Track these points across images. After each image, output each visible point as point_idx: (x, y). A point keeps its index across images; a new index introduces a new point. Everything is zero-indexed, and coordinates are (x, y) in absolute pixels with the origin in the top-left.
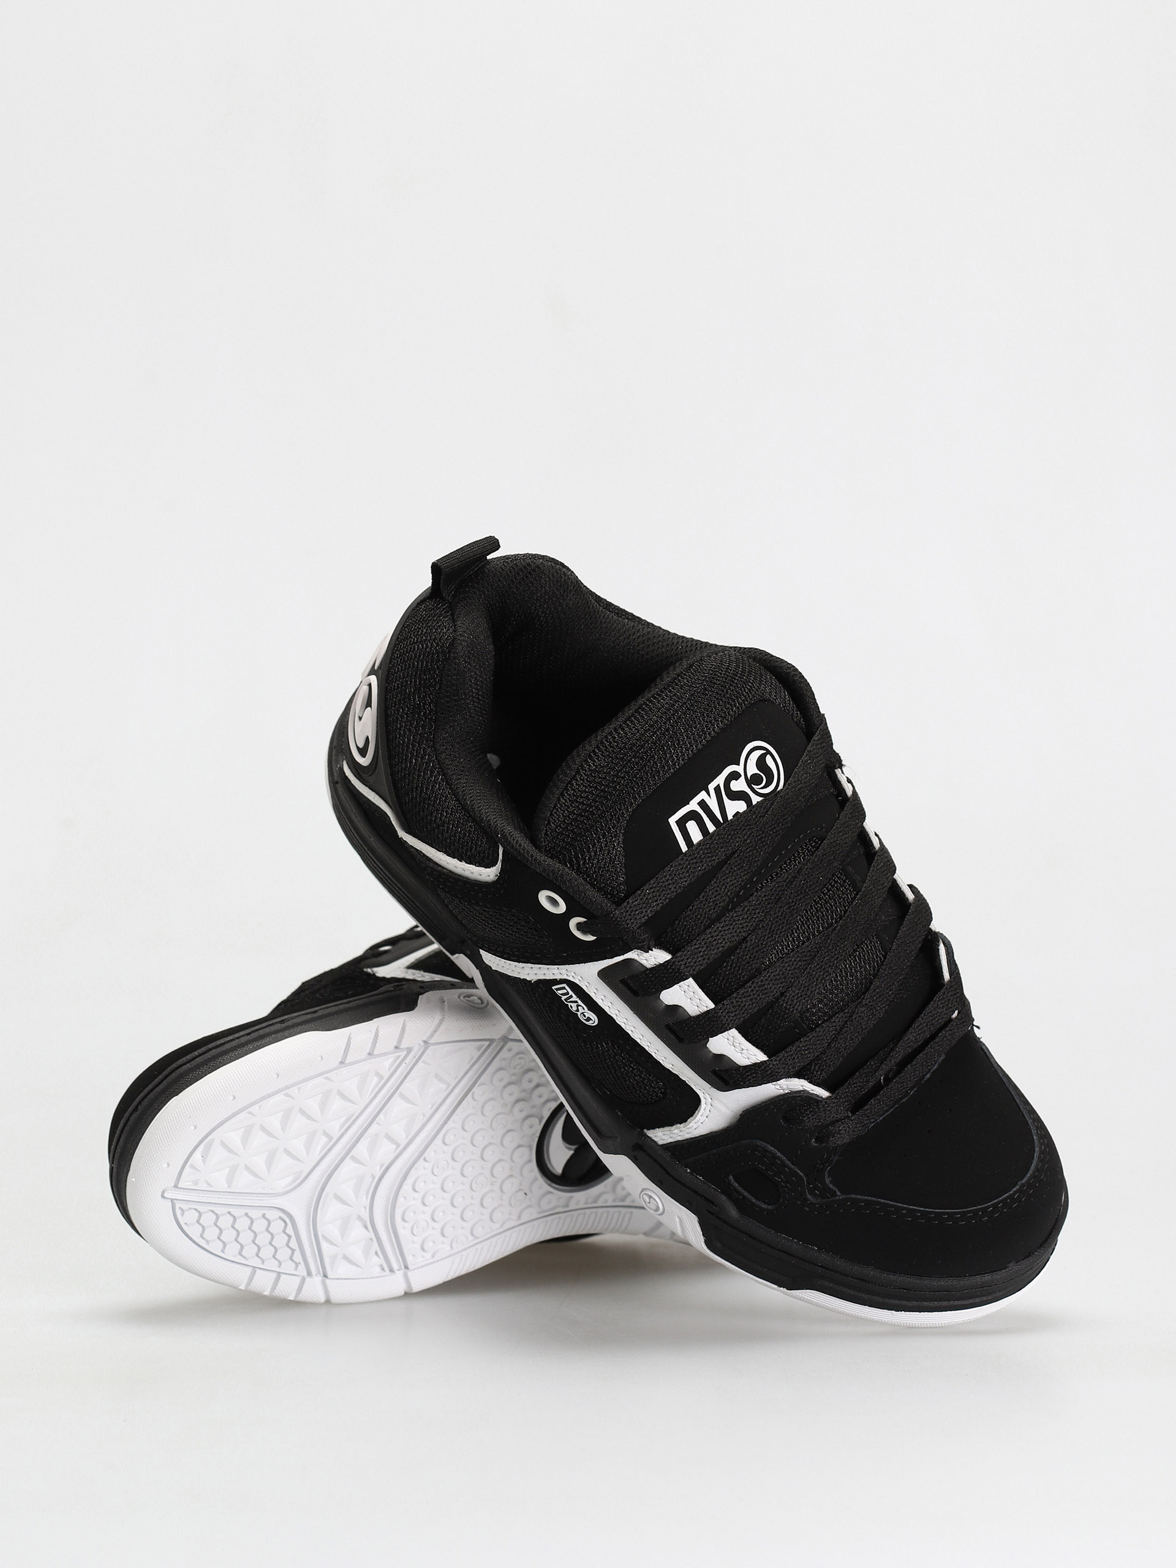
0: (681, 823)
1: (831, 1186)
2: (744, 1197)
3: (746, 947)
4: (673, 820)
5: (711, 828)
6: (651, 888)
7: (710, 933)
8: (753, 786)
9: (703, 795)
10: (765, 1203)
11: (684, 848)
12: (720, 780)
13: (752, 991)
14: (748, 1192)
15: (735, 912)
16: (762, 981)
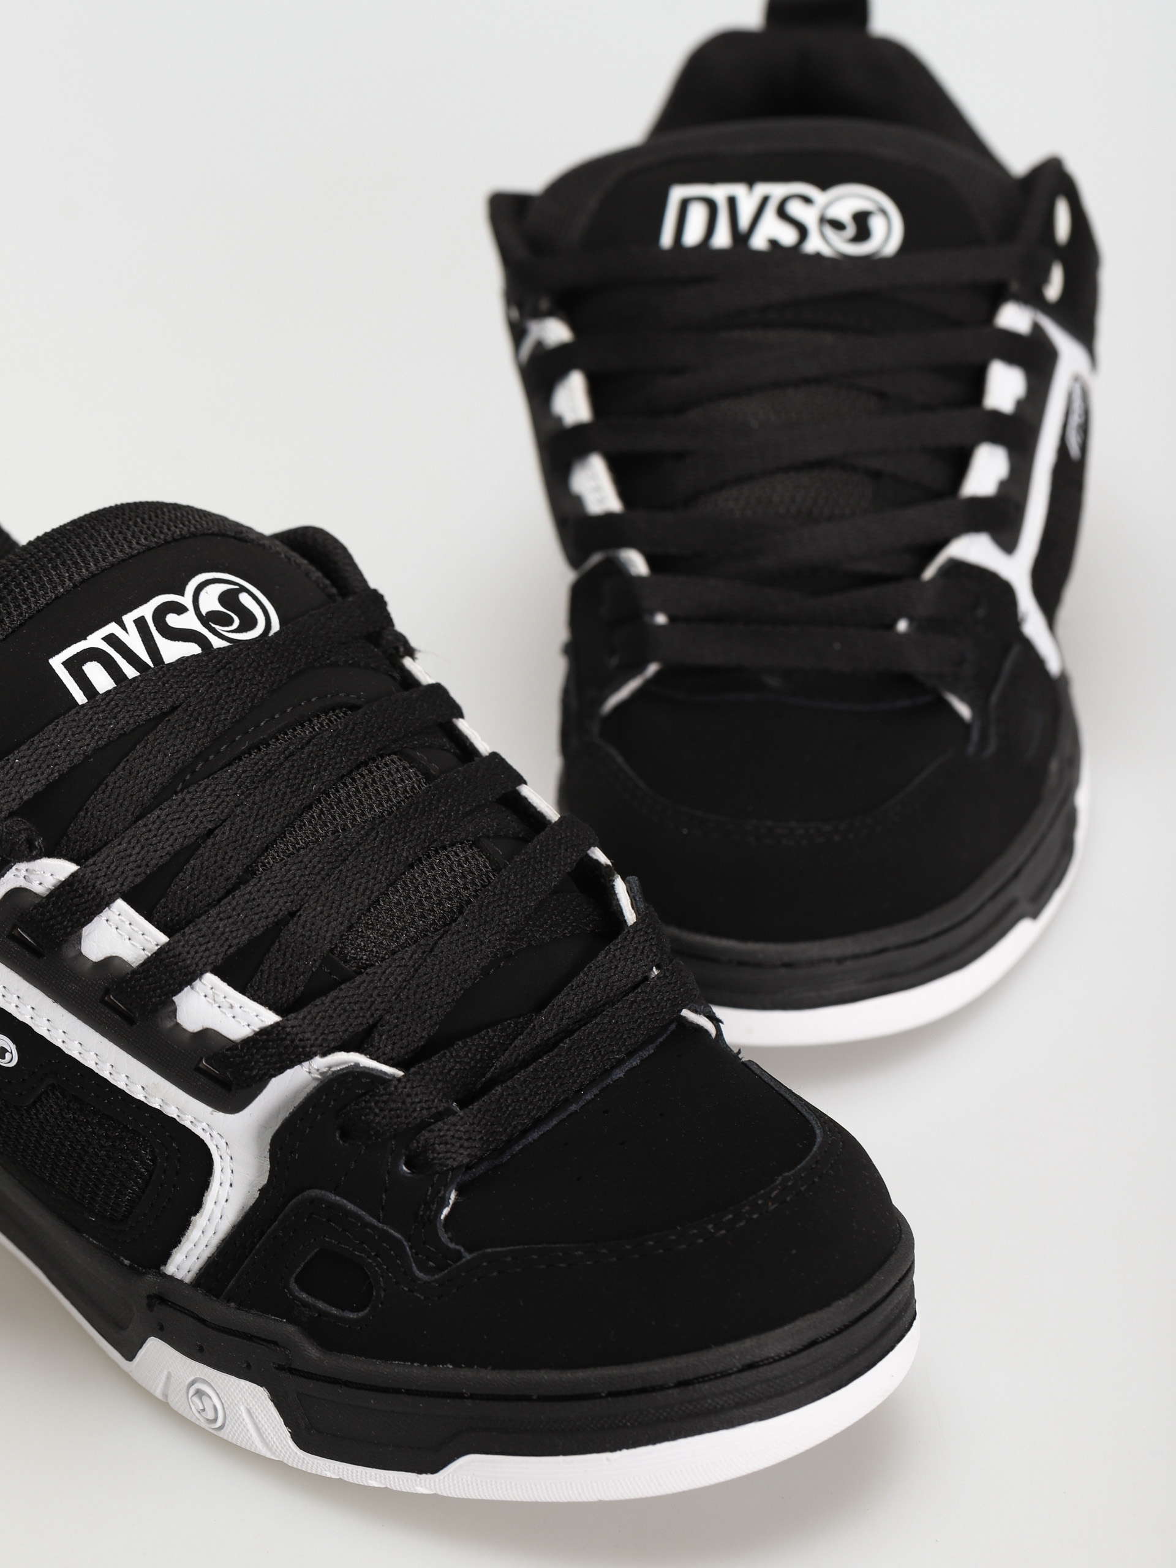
0: (74, 666)
1: (452, 1246)
2: (320, 1311)
3: (213, 844)
4: (57, 662)
5: (131, 672)
6: (24, 757)
7: (145, 825)
8: (213, 626)
9: (112, 628)
10: (353, 1310)
11: (80, 698)
12: (147, 610)
13: (234, 909)
14: (325, 1301)
15: (188, 792)
16: (250, 893)
